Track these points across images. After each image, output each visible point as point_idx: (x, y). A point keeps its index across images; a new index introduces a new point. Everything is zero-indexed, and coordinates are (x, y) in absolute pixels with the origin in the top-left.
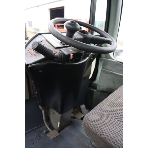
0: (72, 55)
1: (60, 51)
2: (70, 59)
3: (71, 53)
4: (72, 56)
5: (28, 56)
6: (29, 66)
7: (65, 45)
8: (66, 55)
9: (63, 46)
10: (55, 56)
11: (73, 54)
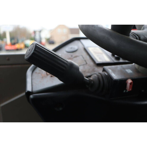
0: (130, 81)
1: (104, 70)
2: (125, 91)
3: (127, 77)
4: (131, 84)
5: (40, 75)
6: (31, 96)
7: (121, 61)
8: (116, 81)
9: (116, 61)
10: (88, 82)
11: (132, 79)
